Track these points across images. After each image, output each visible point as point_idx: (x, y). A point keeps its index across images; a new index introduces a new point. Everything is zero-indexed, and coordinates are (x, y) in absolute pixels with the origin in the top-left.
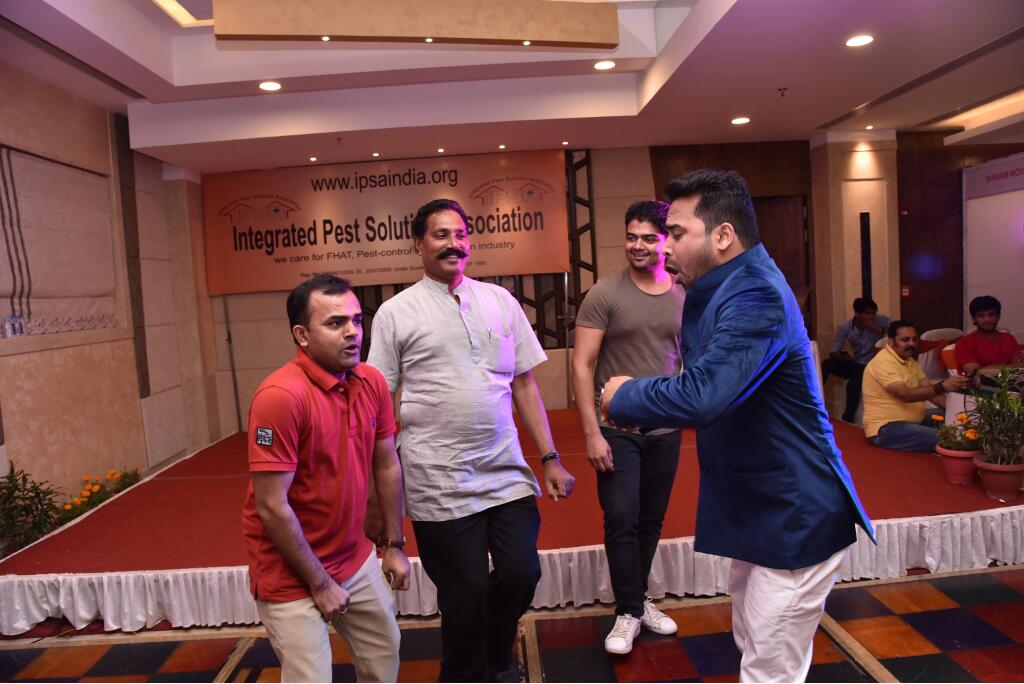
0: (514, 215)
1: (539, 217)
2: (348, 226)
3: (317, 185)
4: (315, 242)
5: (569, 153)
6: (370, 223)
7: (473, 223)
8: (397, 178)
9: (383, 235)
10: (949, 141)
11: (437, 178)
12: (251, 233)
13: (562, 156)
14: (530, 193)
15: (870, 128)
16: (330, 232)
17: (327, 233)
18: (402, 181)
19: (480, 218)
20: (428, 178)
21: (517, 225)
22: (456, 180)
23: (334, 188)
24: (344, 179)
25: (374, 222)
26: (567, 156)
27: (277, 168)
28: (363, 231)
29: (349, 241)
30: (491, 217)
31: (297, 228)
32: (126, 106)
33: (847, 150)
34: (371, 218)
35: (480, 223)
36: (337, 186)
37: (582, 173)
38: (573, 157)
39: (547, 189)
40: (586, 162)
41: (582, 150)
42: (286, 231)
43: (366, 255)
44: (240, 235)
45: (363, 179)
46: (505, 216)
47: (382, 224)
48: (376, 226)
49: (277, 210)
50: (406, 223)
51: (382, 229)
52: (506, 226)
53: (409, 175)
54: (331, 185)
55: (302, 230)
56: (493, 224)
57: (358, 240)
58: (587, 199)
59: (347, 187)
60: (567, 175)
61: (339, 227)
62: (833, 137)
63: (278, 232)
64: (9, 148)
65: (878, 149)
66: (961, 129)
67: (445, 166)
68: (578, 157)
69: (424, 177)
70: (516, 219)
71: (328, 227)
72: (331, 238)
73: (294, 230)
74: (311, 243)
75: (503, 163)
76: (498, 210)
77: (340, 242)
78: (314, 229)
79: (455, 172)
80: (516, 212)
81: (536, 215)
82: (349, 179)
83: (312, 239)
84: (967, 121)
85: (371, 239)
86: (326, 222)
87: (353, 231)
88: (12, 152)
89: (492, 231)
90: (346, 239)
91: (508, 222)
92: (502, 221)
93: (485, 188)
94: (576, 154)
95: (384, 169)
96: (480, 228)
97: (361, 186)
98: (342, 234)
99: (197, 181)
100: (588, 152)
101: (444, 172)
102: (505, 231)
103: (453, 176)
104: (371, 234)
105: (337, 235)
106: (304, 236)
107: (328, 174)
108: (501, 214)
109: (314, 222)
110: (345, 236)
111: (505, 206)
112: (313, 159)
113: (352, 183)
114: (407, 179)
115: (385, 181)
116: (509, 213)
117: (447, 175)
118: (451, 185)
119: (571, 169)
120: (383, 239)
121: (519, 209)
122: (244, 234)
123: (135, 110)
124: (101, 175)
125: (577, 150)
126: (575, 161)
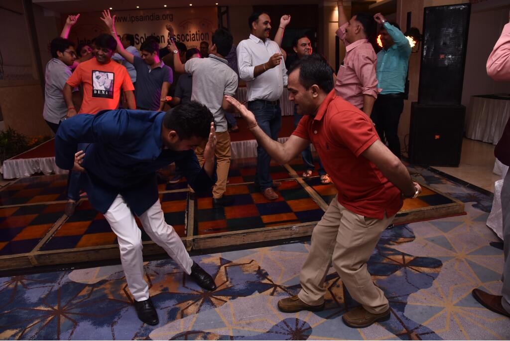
0: (197, 34)
1: (207, 35)
6: (137, 36)
7: (180, 37)
8: (147, 18)
10: (371, 7)
11: (164, 18)
13: (216, 9)
14: (203, 25)
18: (150, 18)
19: (183, 35)
20: (161, 18)
21: (198, 38)
22: (172, 19)
23: (120, 21)
24: (124, 18)
25: (138, 36)
26: (218, 9)
30: (187, 35)
33: (331, 10)
34: (137, 35)
35: (183, 37)
36: (122, 21)
37: (225, 16)
39: (210, 23)
40: (227, 12)
41: (225, 7)
45: (133, 18)
46: (193, 34)
47: (142, 37)
48: (139, 38)
51: (142, 39)
52: (194, 39)
53: (153, 16)
56: (188, 38)
59: (126, 21)
60: (219, 17)
62: (326, 4)
66: (375, 2)
67: (168, 12)
68: (223, 10)
69: (159, 17)
70: (198, 36)
75: (192, 11)
76: (190, 32)
79: (172, 15)
80: (198, 33)
82: (127, 17)
89: (188, 41)
91: (194, 37)
92: (192, 37)
93: (185, 22)
94: (222, 8)
95: (142, 13)
97: (132, 21)
100: (227, 7)
101: (167, 15)
102: (193, 41)
103: (171, 17)
108: (191, 34)
111: (193, 31)
113: (128, 19)
114: (152, 18)
115: (142, 19)
116: (195, 33)
117: (168, 17)
118: (170, 21)
119: (220, 15)
121: (199, 31)
124: (21, 14)
125: (223, 7)
126: (222, 11)
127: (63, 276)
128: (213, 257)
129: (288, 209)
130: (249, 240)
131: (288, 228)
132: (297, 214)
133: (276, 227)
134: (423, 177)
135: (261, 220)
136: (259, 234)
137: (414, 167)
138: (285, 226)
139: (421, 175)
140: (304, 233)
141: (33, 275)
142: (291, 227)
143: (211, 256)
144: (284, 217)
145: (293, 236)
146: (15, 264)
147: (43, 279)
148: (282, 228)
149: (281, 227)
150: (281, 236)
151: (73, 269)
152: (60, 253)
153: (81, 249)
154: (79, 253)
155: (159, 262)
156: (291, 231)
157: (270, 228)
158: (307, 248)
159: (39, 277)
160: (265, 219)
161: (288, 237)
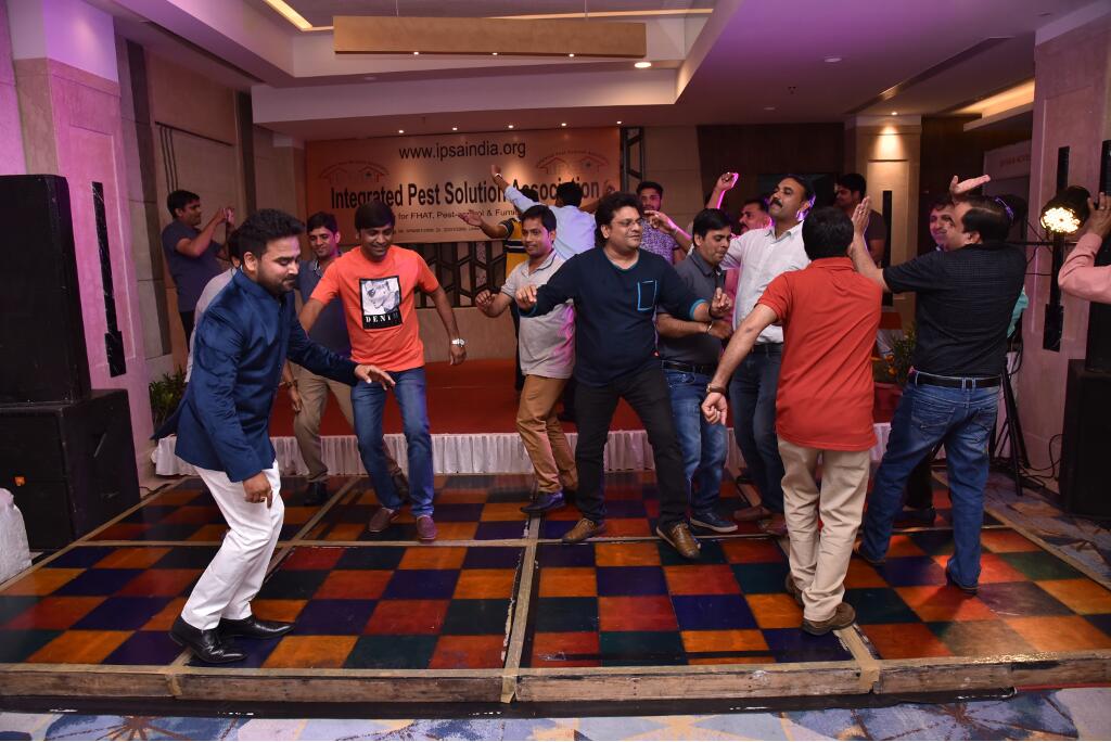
1: (595, 188)
2: (430, 190)
3: (404, 154)
4: (401, 203)
5: (624, 130)
6: (449, 188)
8: (473, 149)
9: (459, 198)
10: (969, 126)
11: (508, 149)
12: (346, 194)
13: (618, 132)
14: (589, 165)
15: (894, 113)
16: (414, 195)
17: (411, 195)
18: (477, 151)
19: (544, 186)
20: (500, 150)
22: (524, 152)
23: (418, 156)
24: (427, 150)
25: (452, 187)
26: (621, 134)
27: (370, 138)
28: (443, 194)
29: (430, 203)
31: (386, 190)
32: (250, 89)
33: (873, 134)
34: (449, 184)
35: (544, 190)
36: (421, 155)
37: (635, 148)
38: (627, 134)
39: (603, 161)
40: (639, 138)
41: (636, 128)
42: (376, 192)
43: (445, 216)
44: (337, 196)
45: (444, 150)
47: (459, 189)
48: (454, 191)
49: (369, 174)
50: (480, 189)
51: (459, 193)
53: (484, 146)
54: (416, 154)
55: (390, 192)
57: (438, 203)
58: (638, 171)
59: (430, 156)
60: (622, 149)
61: (422, 191)
62: (862, 122)
63: (370, 193)
64: (172, 128)
65: (904, 133)
66: (978, 116)
67: (516, 139)
68: (632, 134)
69: (496, 149)
71: (413, 190)
72: (415, 200)
73: (383, 192)
74: (398, 204)
75: (566, 137)
77: (422, 203)
78: (401, 192)
79: (524, 145)
81: (593, 184)
82: (432, 149)
83: (399, 200)
84: (984, 109)
85: (450, 202)
86: (411, 186)
87: (434, 194)
88: (174, 132)
90: (428, 201)
93: (548, 160)
94: (631, 131)
95: (462, 141)
96: (544, 194)
97: (442, 156)
98: (424, 197)
99: (301, 147)
100: (642, 129)
101: (514, 145)
103: (521, 149)
104: (450, 198)
105: (420, 197)
106: (392, 198)
107: (413, 144)
109: (401, 186)
110: (427, 198)
112: (401, 132)
113: (434, 152)
114: (482, 150)
115: (463, 152)
117: (516, 148)
118: (520, 157)
119: (626, 144)
120: (460, 202)
122: (340, 194)
123: (257, 91)
124: (229, 145)
125: (632, 128)
126: (630, 137)
127: (228, 730)
128: (559, 726)
129: (746, 621)
130: (647, 690)
131: (742, 673)
132: (770, 635)
133: (713, 668)
134: (1101, 551)
135: (680, 642)
136: (672, 681)
137: (1074, 523)
138: (736, 668)
139: (1094, 546)
140: (783, 688)
141: (167, 719)
142: (750, 673)
143: (554, 725)
144: (737, 639)
145: (753, 694)
146: (137, 687)
147: (184, 733)
148: (729, 673)
149: (726, 667)
150: (726, 690)
151: (251, 717)
152: (231, 676)
153: (274, 672)
154: (266, 682)
155: (437, 723)
156: (750, 682)
157: (700, 668)
158: (785, 729)
159: (178, 727)
160: (692, 640)
161: (743, 695)
